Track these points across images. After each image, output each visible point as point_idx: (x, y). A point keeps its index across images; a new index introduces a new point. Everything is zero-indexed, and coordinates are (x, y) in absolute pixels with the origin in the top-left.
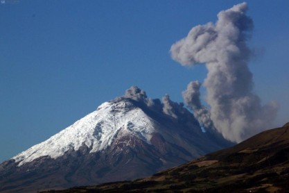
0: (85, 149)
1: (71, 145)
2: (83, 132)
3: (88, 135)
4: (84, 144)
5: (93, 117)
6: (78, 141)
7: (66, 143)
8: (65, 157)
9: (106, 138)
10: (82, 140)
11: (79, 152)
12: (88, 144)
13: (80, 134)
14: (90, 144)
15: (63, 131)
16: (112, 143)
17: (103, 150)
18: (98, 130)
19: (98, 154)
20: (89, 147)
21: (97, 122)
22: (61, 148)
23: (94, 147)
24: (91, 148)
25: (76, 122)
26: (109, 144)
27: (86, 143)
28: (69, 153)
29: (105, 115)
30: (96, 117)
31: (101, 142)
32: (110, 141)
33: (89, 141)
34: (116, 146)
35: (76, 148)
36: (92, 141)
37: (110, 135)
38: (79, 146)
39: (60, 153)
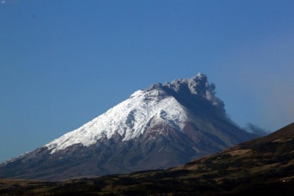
0: (117, 137)
1: (103, 133)
2: (116, 120)
3: (121, 124)
4: (116, 132)
5: (126, 105)
6: (111, 129)
7: (99, 131)
8: (98, 145)
9: (139, 126)
10: (114, 128)
11: (112, 140)
12: (121, 132)
13: (113, 122)
14: (123, 132)
15: (96, 119)
16: (145, 132)
17: (136, 138)
18: (131, 118)
19: (131, 142)
20: (121, 135)
21: (130, 110)
22: (93, 136)
23: (126, 135)
24: (124, 136)
25: (109, 111)
26: (142, 132)
27: (119, 132)
28: (101, 141)
29: (138, 103)
30: (129, 106)
31: (134, 130)
32: (143, 129)
33: (122, 129)
34: (149, 134)
35: (109, 136)
36: (125, 129)
37: (143, 124)
38: (111, 134)
39: (92, 141)
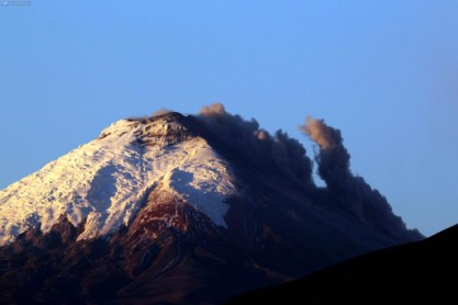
0: (65, 232)
1: (34, 220)
2: (65, 189)
3: (77, 197)
4: (63, 218)
5: (90, 154)
6: (51, 211)
7: (22, 216)
8: (18, 249)
9: (119, 205)
10: (59, 208)
11: (55, 233)
12: (75, 218)
13: (55, 194)
14: (80, 220)
15: (16, 185)
16: (131, 220)
17: (110, 234)
18: (102, 187)
19: (98, 244)
20: (75, 225)
21: (97, 167)
22: (8, 227)
23: (87, 227)
24: (81, 227)
25: (48, 166)
26: (126, 220)
27: (69, 218)
28: (28, 238)
29: (118, 152)
30: (96, 157)
31: (106, 215)
32: (128, 214)
33: (76, 211)
34: (142, 226)
35: (46, 225)
36: (85, 211)
37: (128, 201)
38: (51, 223)
39: (6, 238)
